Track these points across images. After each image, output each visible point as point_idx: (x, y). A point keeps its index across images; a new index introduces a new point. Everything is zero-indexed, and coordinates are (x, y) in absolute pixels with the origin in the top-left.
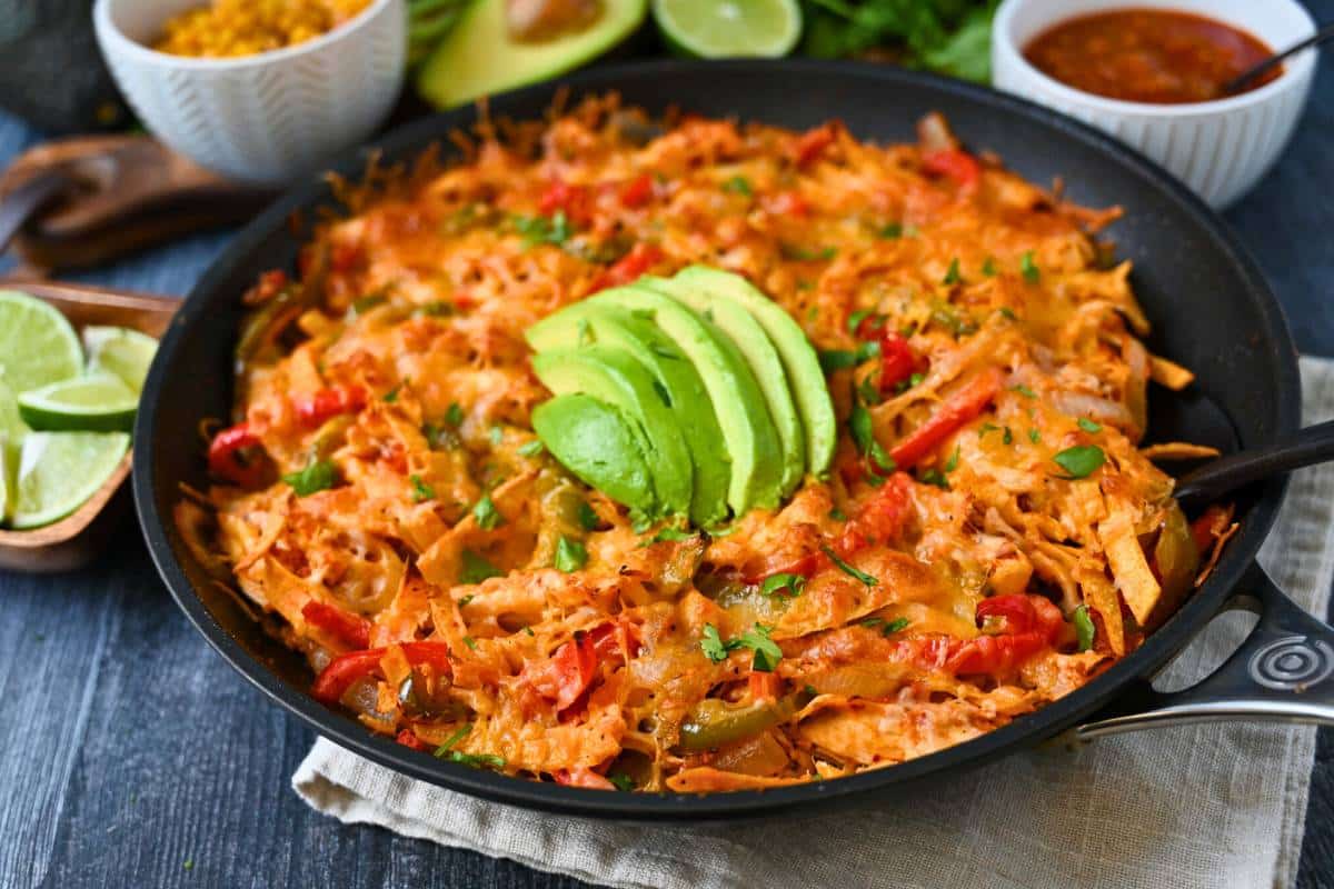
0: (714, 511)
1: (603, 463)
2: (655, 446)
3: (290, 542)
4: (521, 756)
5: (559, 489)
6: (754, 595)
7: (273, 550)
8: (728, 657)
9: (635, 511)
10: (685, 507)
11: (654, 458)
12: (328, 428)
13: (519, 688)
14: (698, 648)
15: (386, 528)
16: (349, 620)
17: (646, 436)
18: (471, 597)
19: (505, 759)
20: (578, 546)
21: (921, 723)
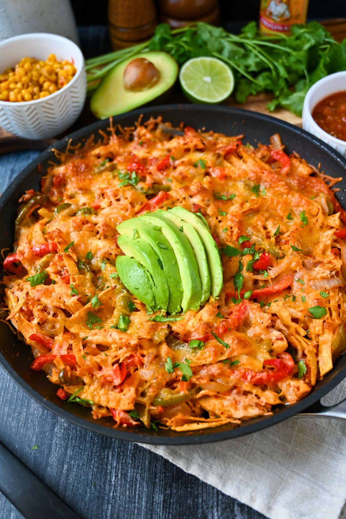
0: (176, 309)
1: (138, 289)
2: (156, 285)
3: (27, 307)
4: (99, 401)
5: (122, 294)
6: (186, 346)
7: (21, 310)
8: (174, 371)
9: (148, 307)
10: (166, 307)
11: (156, 289)
12: (44, 259)
13: (101, 377)
14: (164, 366)
15: (60, 306)
16: (45, 341)
17: (153, 281)
18: (87, 337)
19: (94, 401)
20: (127, 317)
21: (239, 405)
